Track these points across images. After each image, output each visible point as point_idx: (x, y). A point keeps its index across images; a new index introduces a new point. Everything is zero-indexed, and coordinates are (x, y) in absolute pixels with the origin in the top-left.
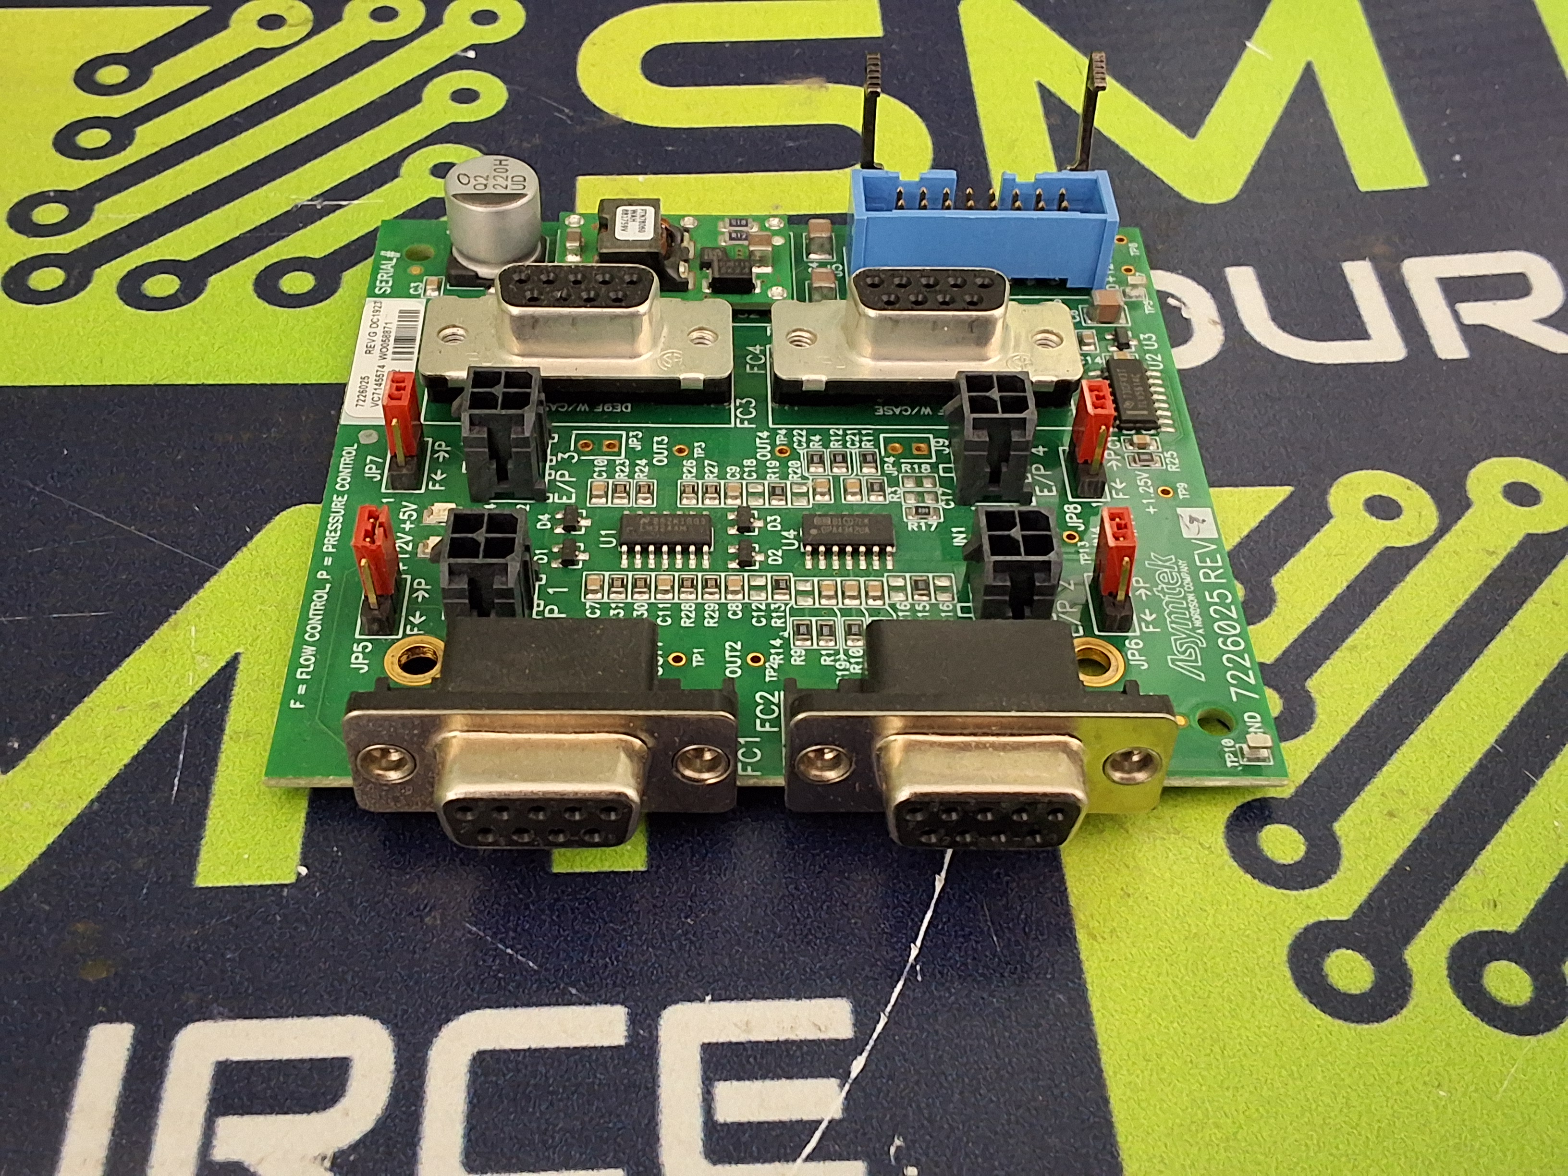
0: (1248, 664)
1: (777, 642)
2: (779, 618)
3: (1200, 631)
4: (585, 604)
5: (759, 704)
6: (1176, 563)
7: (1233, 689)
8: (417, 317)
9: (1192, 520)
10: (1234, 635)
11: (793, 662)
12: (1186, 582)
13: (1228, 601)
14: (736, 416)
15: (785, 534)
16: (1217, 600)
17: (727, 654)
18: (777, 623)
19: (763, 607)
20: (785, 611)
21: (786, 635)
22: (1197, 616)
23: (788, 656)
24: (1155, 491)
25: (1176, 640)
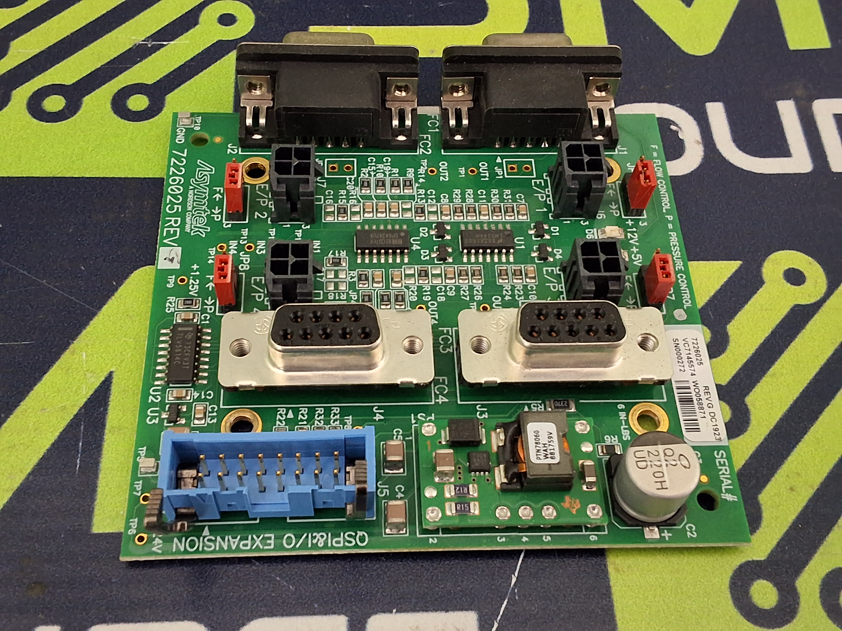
0: (172, 169)
1: (421, 180)
2: (420, 195)
3: (191, 187)
4: (525, 202)
5: (429, 148)
6: (192, 230)
7: (185, 155)
8: (686, 425)
9: (172, 260)
10: (174, 185)
11: (413, 170)
12: (189, 218)
14: (452, 336)
15: (419, 248)
16: (176, 206)
17: (447, 174)
18: (422, 191)
19: (429, 200)
20: (418, 198)
21: (417, 185)
22: (190, 196)
23: (416, 173)
24: (188, 281)
25: (207, 182)
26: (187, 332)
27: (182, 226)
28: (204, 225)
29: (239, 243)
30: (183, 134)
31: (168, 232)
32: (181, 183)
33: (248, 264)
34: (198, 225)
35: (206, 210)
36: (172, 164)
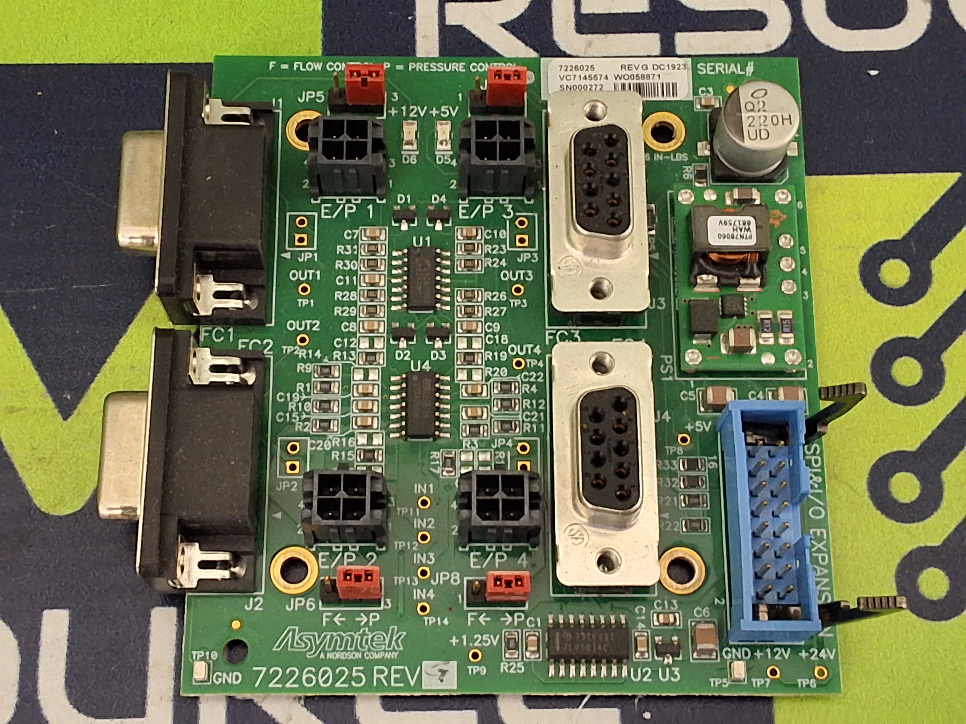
0: (288, 685)
1: (318, 354)
2: (342, 356)
3: (322, 656)
4: (357, 229)
5: (262, 342)
6: (394, 650)
7: (264, 669)
8: (668, 94)
9: (443, 672)
10: (317, 680)
11: (299, 364)
12: (375, 654)
13: (353, 683)
14: (558, 330)
15: (427, 363)
16: (354, 674)
17: (308, 322)
18: (337, 354)
19: (352, 346)
20: (348, 360)
21: (326, 360)
22: (337, 656)
23: (305, 361)
24: (477, 648)
25: (314, 636)
26: (561, 638)
27: (388, 663)
28: (387, 634)
29: (416, 587)
30: (225, 675)
31: (396, 681)
32: (313, 669)
33: (450, 573)
34: (387, 641)
35: (361, 632)
36: (280, 686)
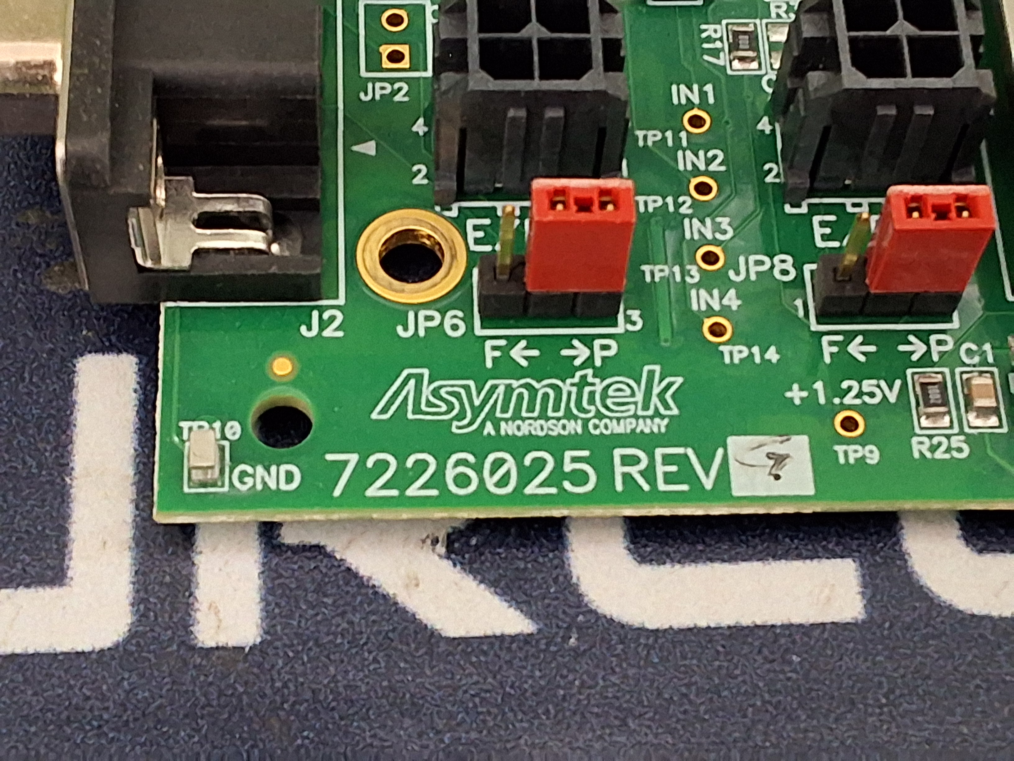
0: (412, 491)
3: (489, 428)
6: (657, 413)
7: (354, 458)
9: (779, 459)
10: (482, 481)
12: (612, 425)
13: (567, 485)
16: (568, 467)
22: (525, 429)
24: (850, 407)
25: (467, 388)
27: (644, 443)
28: (639, 384)
29: (698, 286)
30: (260, 470)
31: (669, 478)
32: (471, 458)
33: (771, 258)
34: (639, 397)
35: (576, 380)
36: (394, 493)
